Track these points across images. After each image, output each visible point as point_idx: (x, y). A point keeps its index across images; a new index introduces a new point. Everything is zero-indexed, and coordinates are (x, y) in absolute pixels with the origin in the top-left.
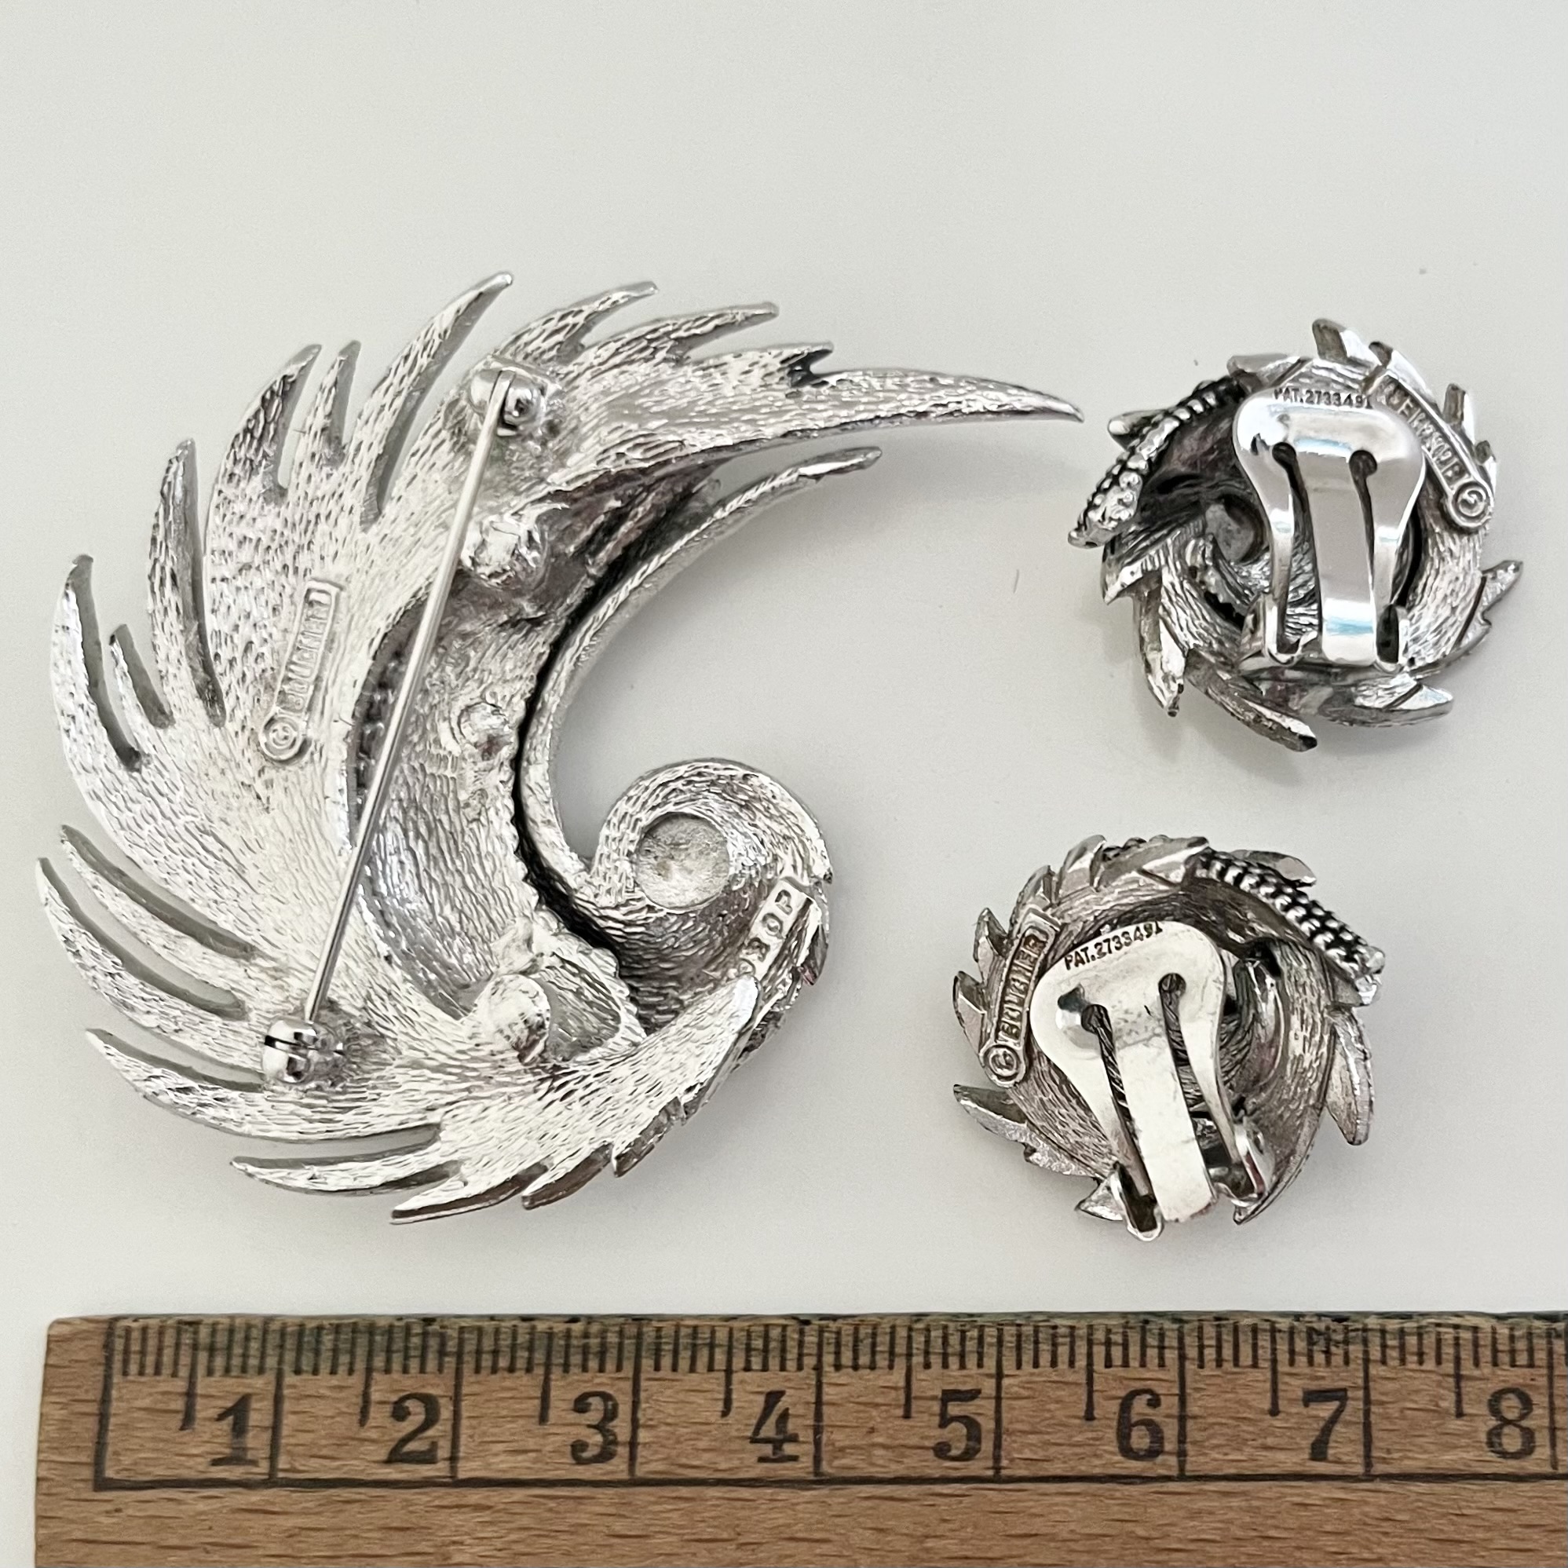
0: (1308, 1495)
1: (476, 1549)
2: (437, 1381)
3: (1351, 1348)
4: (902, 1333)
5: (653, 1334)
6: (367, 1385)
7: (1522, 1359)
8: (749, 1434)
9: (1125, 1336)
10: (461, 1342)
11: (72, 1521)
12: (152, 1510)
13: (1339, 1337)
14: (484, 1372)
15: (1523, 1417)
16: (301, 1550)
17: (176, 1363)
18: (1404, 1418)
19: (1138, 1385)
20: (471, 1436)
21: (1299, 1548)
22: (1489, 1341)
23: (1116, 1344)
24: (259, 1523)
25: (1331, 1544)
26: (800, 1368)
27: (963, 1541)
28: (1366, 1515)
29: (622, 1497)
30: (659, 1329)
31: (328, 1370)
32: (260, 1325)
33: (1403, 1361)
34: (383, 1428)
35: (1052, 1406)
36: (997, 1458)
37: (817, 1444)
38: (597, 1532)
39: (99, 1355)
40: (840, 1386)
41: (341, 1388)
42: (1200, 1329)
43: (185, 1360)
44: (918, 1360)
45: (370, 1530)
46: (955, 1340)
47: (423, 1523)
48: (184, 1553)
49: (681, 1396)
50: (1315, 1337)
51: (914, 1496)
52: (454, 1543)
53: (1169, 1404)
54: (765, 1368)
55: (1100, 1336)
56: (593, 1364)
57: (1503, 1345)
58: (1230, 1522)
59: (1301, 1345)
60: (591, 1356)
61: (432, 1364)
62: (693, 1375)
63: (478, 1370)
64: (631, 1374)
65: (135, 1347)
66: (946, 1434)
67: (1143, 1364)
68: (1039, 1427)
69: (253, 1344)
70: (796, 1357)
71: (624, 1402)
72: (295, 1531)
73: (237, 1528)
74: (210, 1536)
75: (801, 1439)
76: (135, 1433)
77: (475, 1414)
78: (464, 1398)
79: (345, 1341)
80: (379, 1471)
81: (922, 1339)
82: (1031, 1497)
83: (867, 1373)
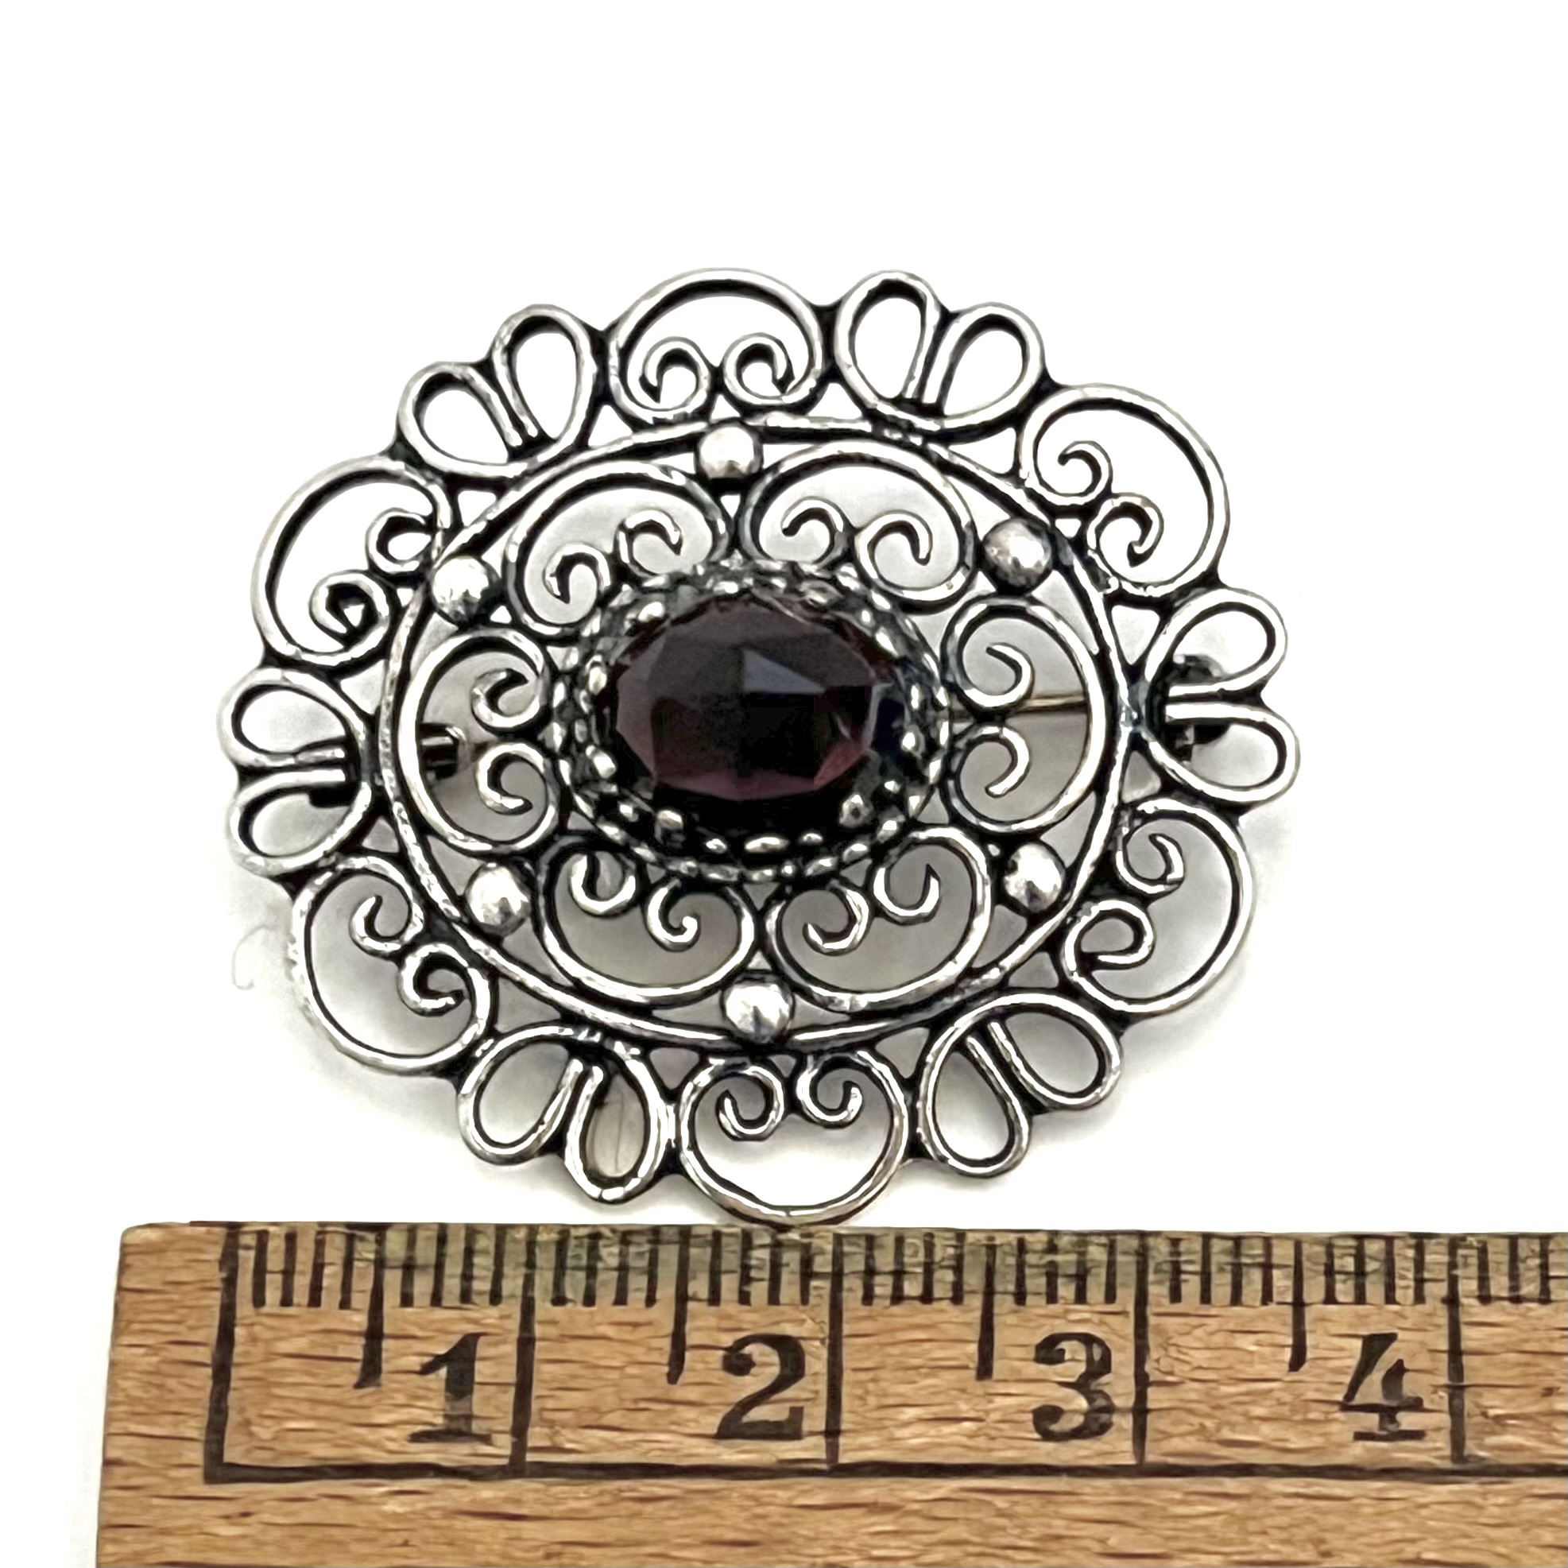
2: (799, 1315)
5: (1165, 1251)
6: (680, 1320)
8: (1340, 1397)
10: (838, 1258)
11: (165, 1532)
12: (306, 1513)
14: (880, 1304)
17: (346, 1288)
20: (861, 1398)
24: (492, 1533)
26: (1419, 1298)
29: (1123, 1491)
30: (1175, 1241)
31: (613, 1297)
32: (491, 1232)
34: (711, 1385)
37: (1456, 1413)
38: (1082, 1549)
39: (216, 1276)
40: (1490, 1327)
41: (635, 1325)
43: (363, 1284)
47: (781, 1533)
56: (1066, 1290)
60: (1060, 1281)
61: (790, 1289)
62: (1237, 1309)
63: (868, 1298)
64: (1131, 1308)
65: (275, 1261)
69: (477, 1260)
70: (1412, 1284)
71: (1122, 1349)
72: (558, 1548)
73: (450, 1544)
74: (406, 1557)
75: (1426, 1405)
76: (277, 1391)
77: (868, 1364)
78: (845, 1341)
79: (640, 1254)
80: (702, 1450)
83: (1534, 1308)
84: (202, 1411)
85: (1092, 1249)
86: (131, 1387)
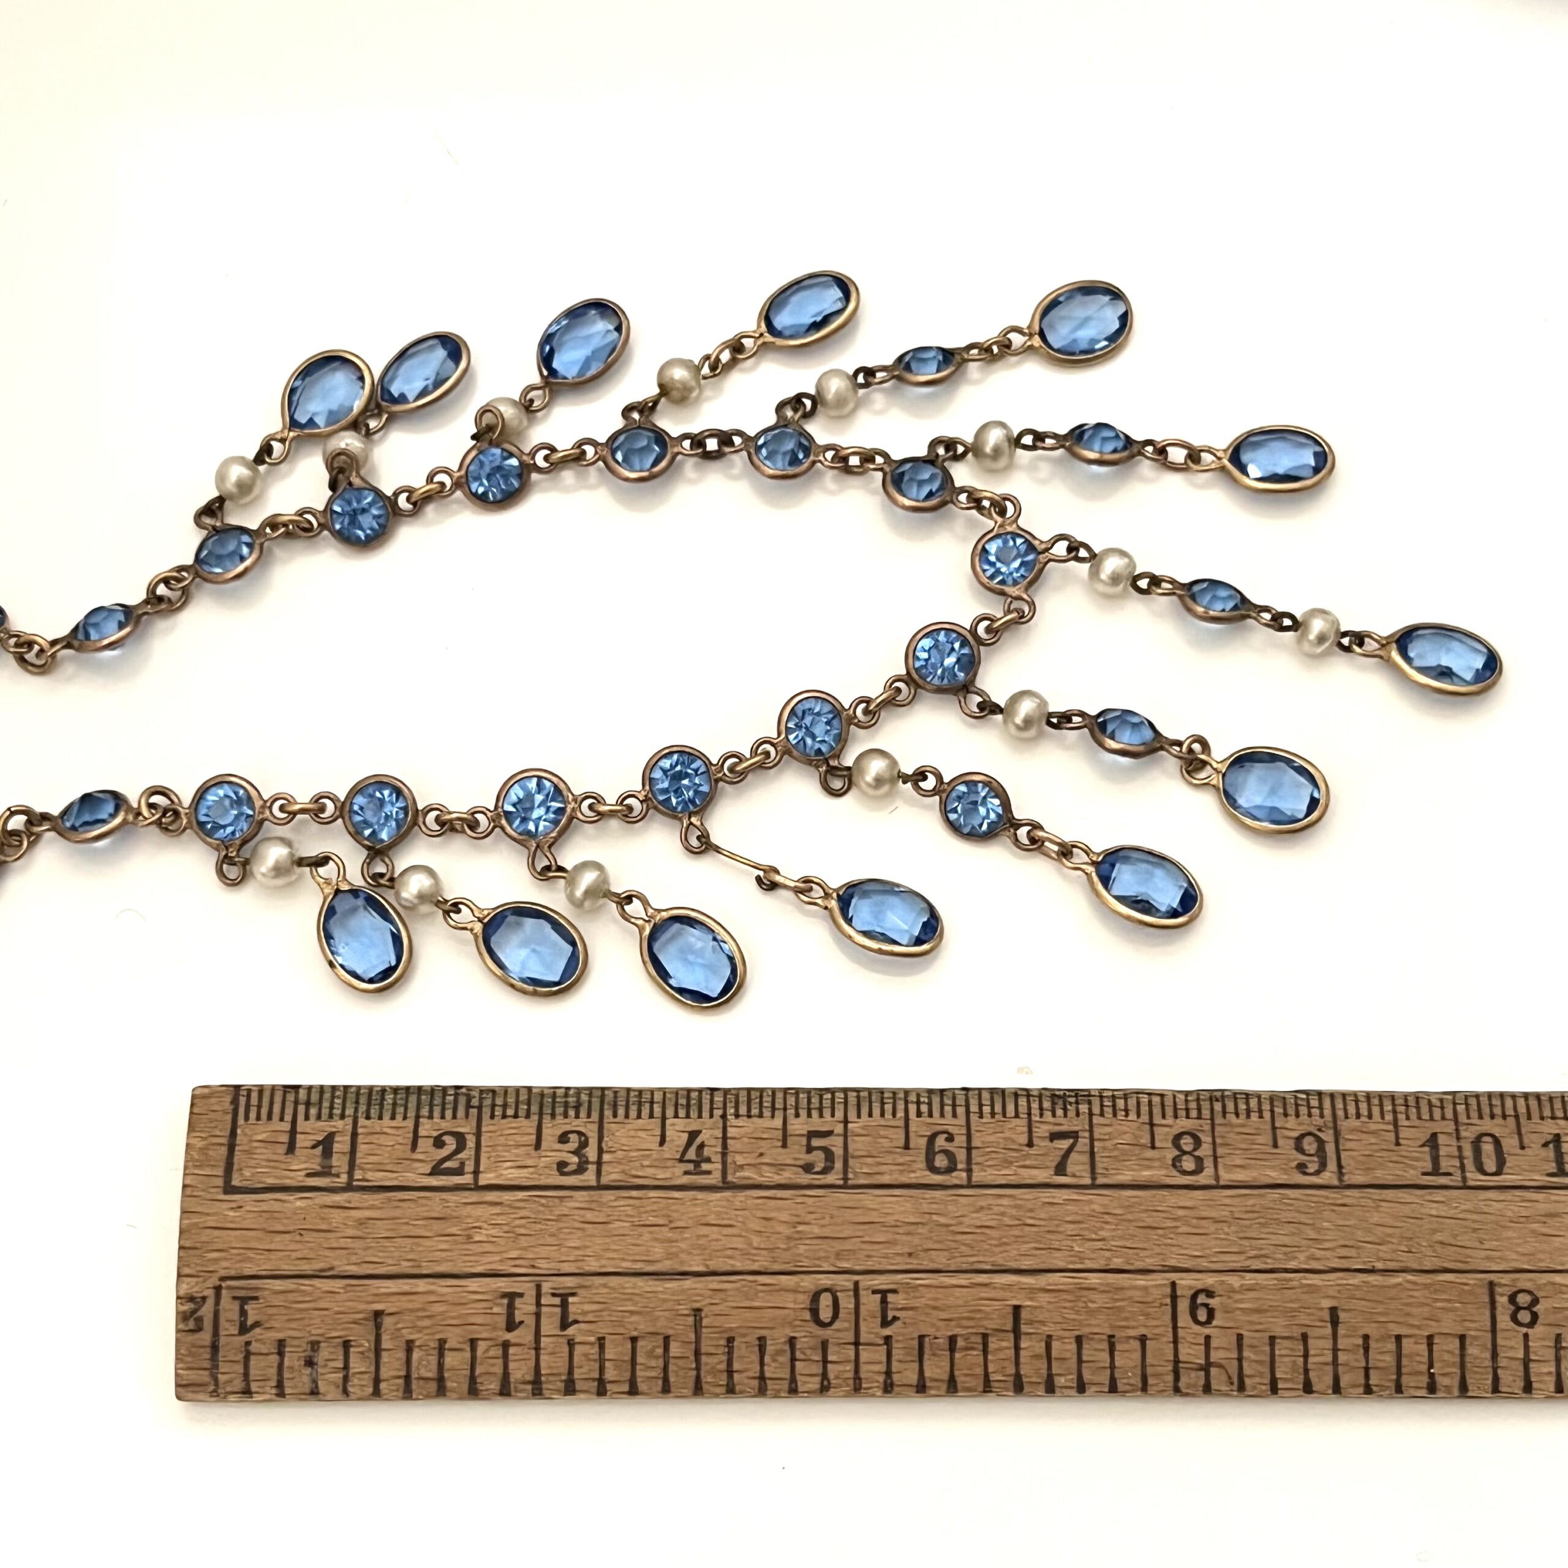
0: (1054, 1197)
1: (490, 1232)
2: (465, 1124)
3: (1080, 1106)
4: (779, 1096)
5: (612, 1098)
6: (416, 1126)
7: (1194, 1113)
8: (678, 1157)
9: (929, 1098)
10: (481, 1099)
11: (208, 1214)
12: (264, 1207)
13: (1073, 1100)
14: (497, 1118)
15: (1195, 1149)
16: (368, 1234)
17: (282, 1113)
18: (1118, 1149)
19: (939, 1128)
20: (489, 1158)
21: (1049, 1232)
22: (1172, 1103)
23: (924, 1103)
24: (337, 1216)
25: (1070, 1229)
26: (711, 1116)
27: (823, 1226)
28: (1093, 1211)
29: (593, 1196)
30: (616, 1093)
31: (389, 1117)
32: (342, 1089)
33: (1115, 1115)
34: (427, 1152)
35: (882, 1141)
36: (845, 1173)
37: (724, 1163)
38: (575, 1220)
39: (229, 1108)
40: (739, 1128)
41: (398, 1128)
42: (979, 1094)
43: (289, 1111)
44: (791, 1112)
45: (415, 1220)
46: (815, 1101)
47: (454, 1214)
48: (287, 1236)
49: (632, 1133)
50: (1056, 1100)
51: (789, 1197)
52: (474, 1227)
53: (960, 1140)
54: (688, 1116)
55: (913, 1098)
56: (572, 1113)
57: (1181, 1105)
58: (1003, 1214)
59: (1047, 1104)
60: (569, 1109)
61: (461, 1112)
62: (640, 1121)
63: (492, 1117)
64: (597, 1120)
65: (254, 1100)
66: (810, 1158)
67: (942, 1115)
68: (874, 1153)
69: (337, 1100)
70: (709, 1110)
71: (593, 1137)
72: (364, 1221)
73: (323, 1219)
74: (304, 1224)
75: (713, 1160)
76: (253, 1156)
77: (491, 1144)
78: (483, 1134)
79: (401, 1099)
80: (422, 1180)
81: (793, 1099)
82: (869, 1199)
83: (755, 1119)
84: (222, 1164)
85: (581, 1095)
86: (195, 1154)
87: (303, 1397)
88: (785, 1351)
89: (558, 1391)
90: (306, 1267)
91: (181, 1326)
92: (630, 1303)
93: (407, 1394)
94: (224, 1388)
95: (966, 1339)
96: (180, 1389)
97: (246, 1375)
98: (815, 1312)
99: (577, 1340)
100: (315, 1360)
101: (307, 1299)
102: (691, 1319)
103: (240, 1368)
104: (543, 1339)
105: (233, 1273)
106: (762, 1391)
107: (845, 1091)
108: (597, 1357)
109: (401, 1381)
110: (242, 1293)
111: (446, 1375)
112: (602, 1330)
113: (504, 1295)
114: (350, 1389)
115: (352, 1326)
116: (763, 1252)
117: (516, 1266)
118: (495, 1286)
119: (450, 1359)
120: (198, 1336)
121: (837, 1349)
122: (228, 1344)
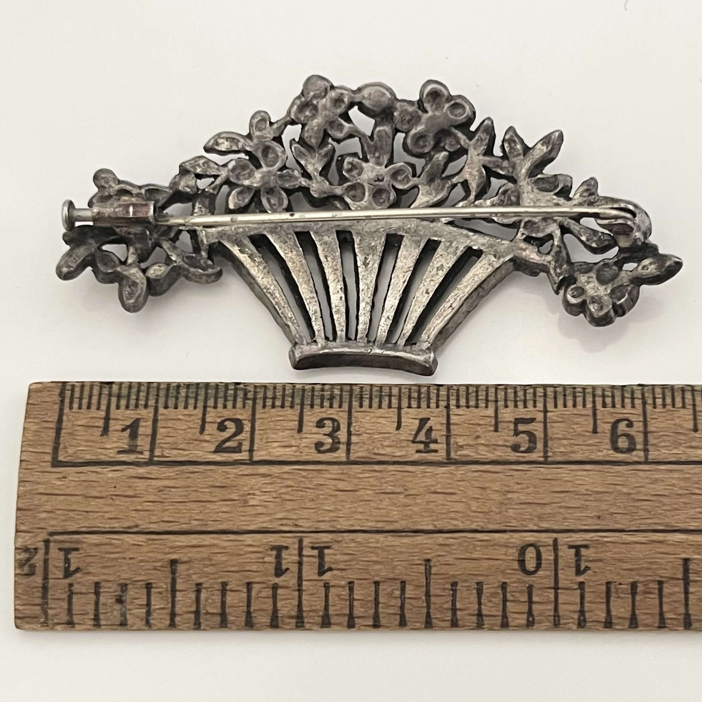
1: (262, 498)
2: (242, 412)
4: (492, 391)
5: (358, 390)
6: (204, 414)
8: (411, 439)
9: (612, 393)
10: (255, 393)
11: (39, 483)
12: (83, 477)
14: (267, 409)
16: (166, 499)
17: (99, 403)
19: (621, 416)
20: (261, 439)
23: (608, 396)
24: (141, 484)
26: (438, 407)
27: (528, 494)
29: (343, 469)
30: (362, 388)
31: (183, 407)
32: (146, 385)
34: (213, 434)
35: (575, 426)
36: (545, 452)
37: (448, 444)
38: (330, 489)
39: (57, 399)
40: (460, 416)
41: (190, 415)
42: (653, 390)
43: (104, 402)
44: (501, 403)
45: (202, 488)
46: (520, 394)
47: (233, 484)
48: (101, 501)
49: (374, 420)
51: (500, 470)
52: (249, 494)
53: (638, 426)
54: (419, 407)
55: (599, 392)
56: (326, 404)
58: (674, 485)
60: (325, 401)
61: (239, 404)
62: (381, 410)
63: (264, 407)
64: (347, 409)
65: (77, 394)
66: (517, 440)
67: (623, 406)
68: (568, 436)
69: (142, 394)
70: (435, 401)
71: (343, 423)
72: (162, 488)
73: (130, 487)
74: (114, 491)
75: (439, 441)
76: (76, 438)
77: (263, 428)
78: (257, 420)
79: (193, 392)
80: (209, 456)
81: (503, 393)
82: (564, 471)
83: (474, 410)
84: (51, 444)
85: (335, 390)
86: (29, 436)
87: (114, 627)
88: (498, 593)
89: (318, 624)
90: (116, 525)
91: (18, 571)
92: (373, 555)
93: (197, 626)
94: (52, 620)
95: (644, 585)
96: (19, 621)
97: (70, 610)
98: (522, 562)
99: (331, 584)
100: (123, 598)
101: (118, 550)
102: (422, 568)
103: (65, 605)
104: (304, 583)
105: (59, 529)
106: (480, 626)
107: (545, 387)
108: (347, 597)
109: (192, 616)
110: (66, 546)
111: (228, 610)
112: (351, 575)
113: (273, 548)
114: (152, 622)
115: (153, 572)
116: (480, 515)
117: (282, 525)
118: (265, 541)
119: (230, 598)
120: (32, 578)
121: (539, 592)
122: (54, 586)
